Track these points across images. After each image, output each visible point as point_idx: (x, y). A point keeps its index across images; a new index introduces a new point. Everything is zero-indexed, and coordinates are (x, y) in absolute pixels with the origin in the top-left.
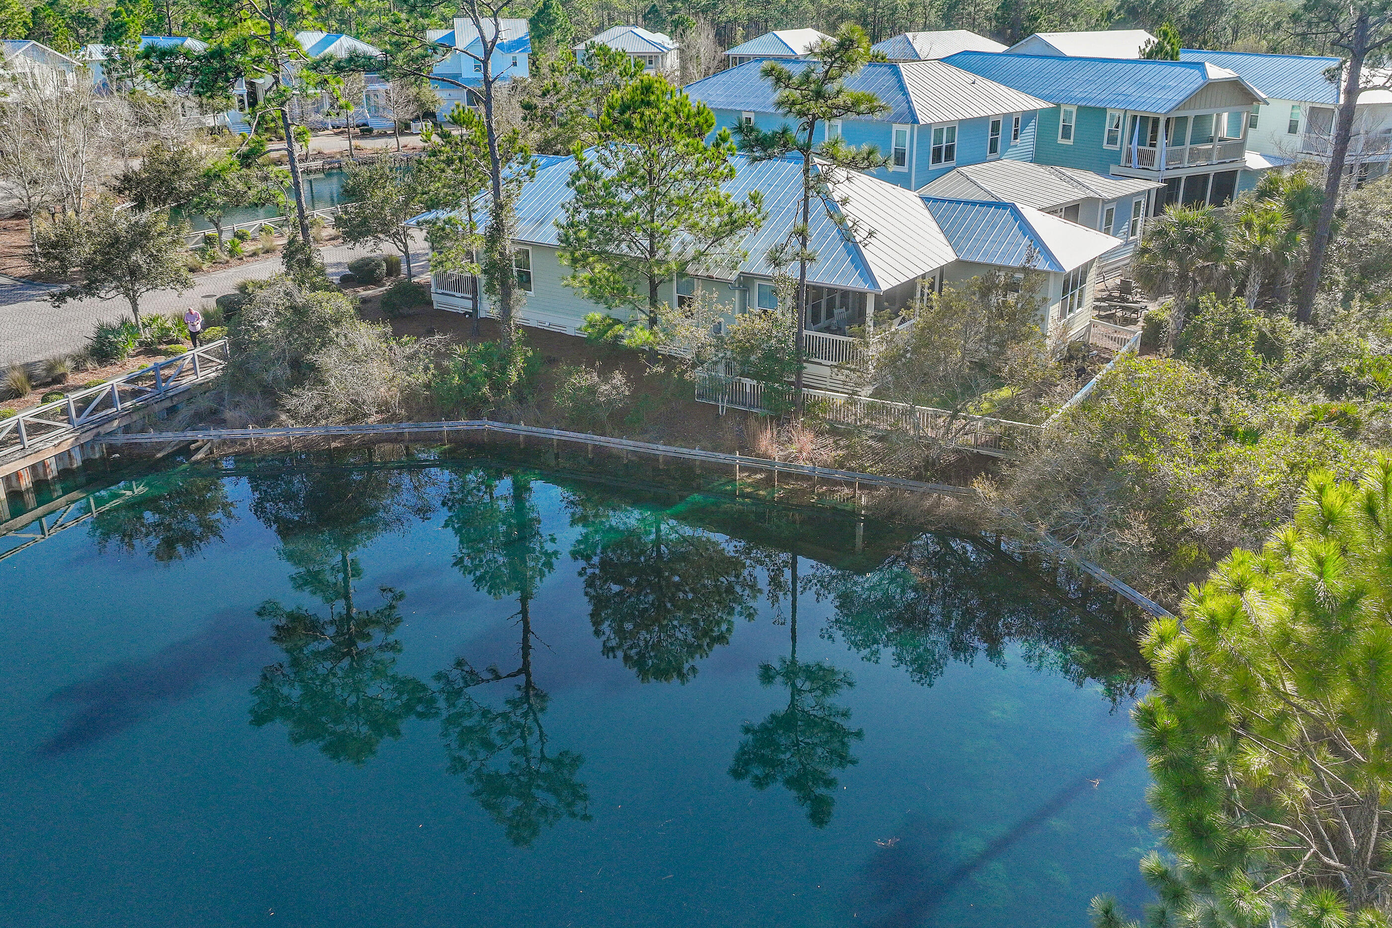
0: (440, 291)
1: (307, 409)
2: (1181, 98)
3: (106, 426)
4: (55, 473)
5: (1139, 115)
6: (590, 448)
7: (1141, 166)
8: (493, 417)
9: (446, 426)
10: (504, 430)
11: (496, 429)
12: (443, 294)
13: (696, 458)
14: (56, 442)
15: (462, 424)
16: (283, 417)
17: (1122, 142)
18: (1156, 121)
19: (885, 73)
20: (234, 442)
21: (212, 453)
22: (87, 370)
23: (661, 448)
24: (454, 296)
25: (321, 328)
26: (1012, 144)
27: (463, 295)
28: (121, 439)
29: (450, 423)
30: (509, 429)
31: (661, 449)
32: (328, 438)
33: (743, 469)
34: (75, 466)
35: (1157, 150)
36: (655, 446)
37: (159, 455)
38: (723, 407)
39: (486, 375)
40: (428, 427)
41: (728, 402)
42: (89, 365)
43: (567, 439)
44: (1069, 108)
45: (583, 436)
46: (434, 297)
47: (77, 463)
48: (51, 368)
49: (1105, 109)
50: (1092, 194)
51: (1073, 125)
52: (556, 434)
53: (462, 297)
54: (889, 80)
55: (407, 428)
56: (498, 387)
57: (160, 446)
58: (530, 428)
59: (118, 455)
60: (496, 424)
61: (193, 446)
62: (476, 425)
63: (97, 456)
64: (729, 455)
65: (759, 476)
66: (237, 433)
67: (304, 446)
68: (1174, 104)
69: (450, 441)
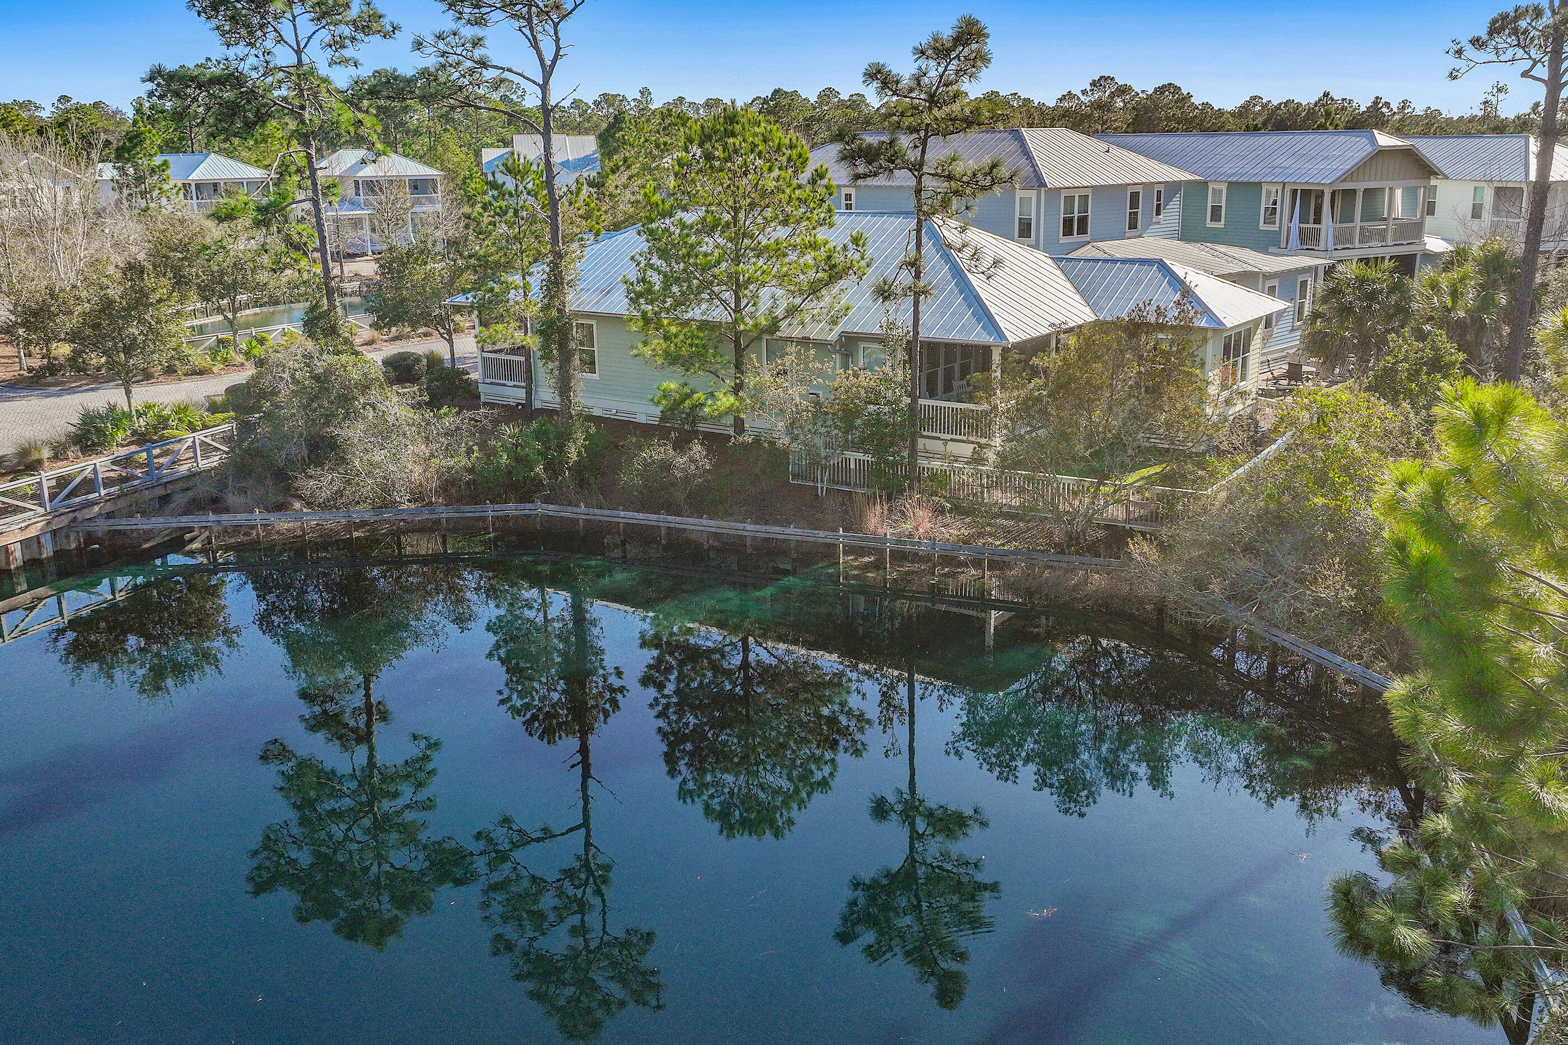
0: (488, 381)
1: (325, 494)
2: (1348, 167)
3: (84, 511)
4: (20, 563)
5: (1299, 188)
6: (663, 532)
7: (1305, 247)
8: (547, 500)
9: (491, 511)
10: (564, 514)
11: (551, 513)
12: (491, 383)
13: (792, 537)
14: (23, 525)
15: (511, 509)
16: (297, 505)
17: (1281, 220)
18: (1320, 195)
19: (1005, 139)
20: (237, 529)
21: (210, 542)
22: (67, 459)
23: (749, 527)
24: (505, 385)
25: (346, 399)
26: (1154, 220)
27: (515, 383)
28: (102, 527)
29: (496, 507)
30: (566, 512)
31: (750, 529)
32: (351, 526)
33: (849, 550)
34: (44, 556)
35: (1323, 226)
36: (741, 526)
37: (146, 546)
38: (822, 488)
39: (539, 453)
40: (470, 511)
41: (829, 481)
42: (70, 454)
43: (635, 522)
44: (1217, 186)
45: (654, 517)
46: (482, 388)
47: (47, 552)
48: (24, 453)
49: (1259, 184)
50: (1250, 268)
51: (1223, 204)
52: (624, 516)
53: (514, 386)
54: (1009, 146)
55: (444, 513)
56: (553, 468)
57: (148, 535)
58: (591, 510)
59: (97, 546)
60: (551, 507)
61: (188, 536)
62: (526, 509)
63: (73, 546)
64: (831, 533)
65: (866, 559)
66: (241, 518)
67: (321, 536)
68: (1339, 174)
69: (495, 530)
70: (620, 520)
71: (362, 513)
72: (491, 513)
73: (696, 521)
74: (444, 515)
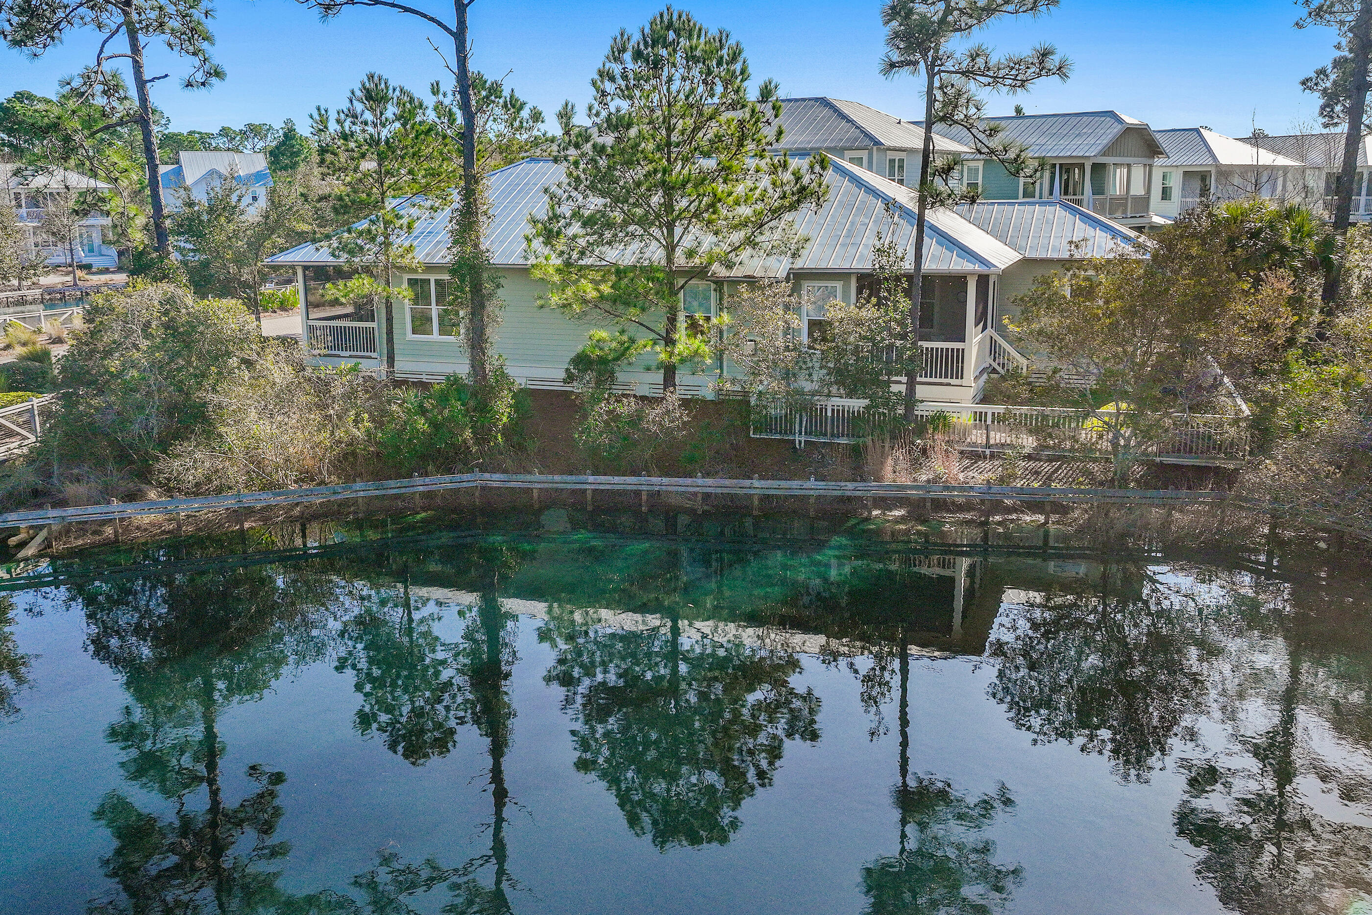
1: (193, 477)
2: (1105, 142)
5: (1058, 162)
6: (644, 497)
9: (420, 484)
10: (512, 485)
11: (495, 484)
13: (812, 492)
15: (442, 482)
16: (153, 493)
17: (1041, 193)
20: (85, 526)
23: (756, 483)
24: (339, 356)
25: (219, 356)
29: (427, 479)
30: (517, 481)
32: (240, 514)
35: (1085, 197)
36: (747, 483)
39: (464, 415)
40: (393, 487)
43: (608, 487)
44: (972, 164)
45: (633, 480)
51: (980, 181)
52: (593, 481)
53: (351, 356)
56: (475, 435)
58: (549, 477)
60: (496, 476)
62: (464, 481)
64: (860, 484)
65: (897, 513)
66: (94, 512)
67: (200, 529)
68: (1100, 148)
69: (424, 509)
70: (587, 487)
72: (421, 489)
73: (689, 481)
74: (362, 494)
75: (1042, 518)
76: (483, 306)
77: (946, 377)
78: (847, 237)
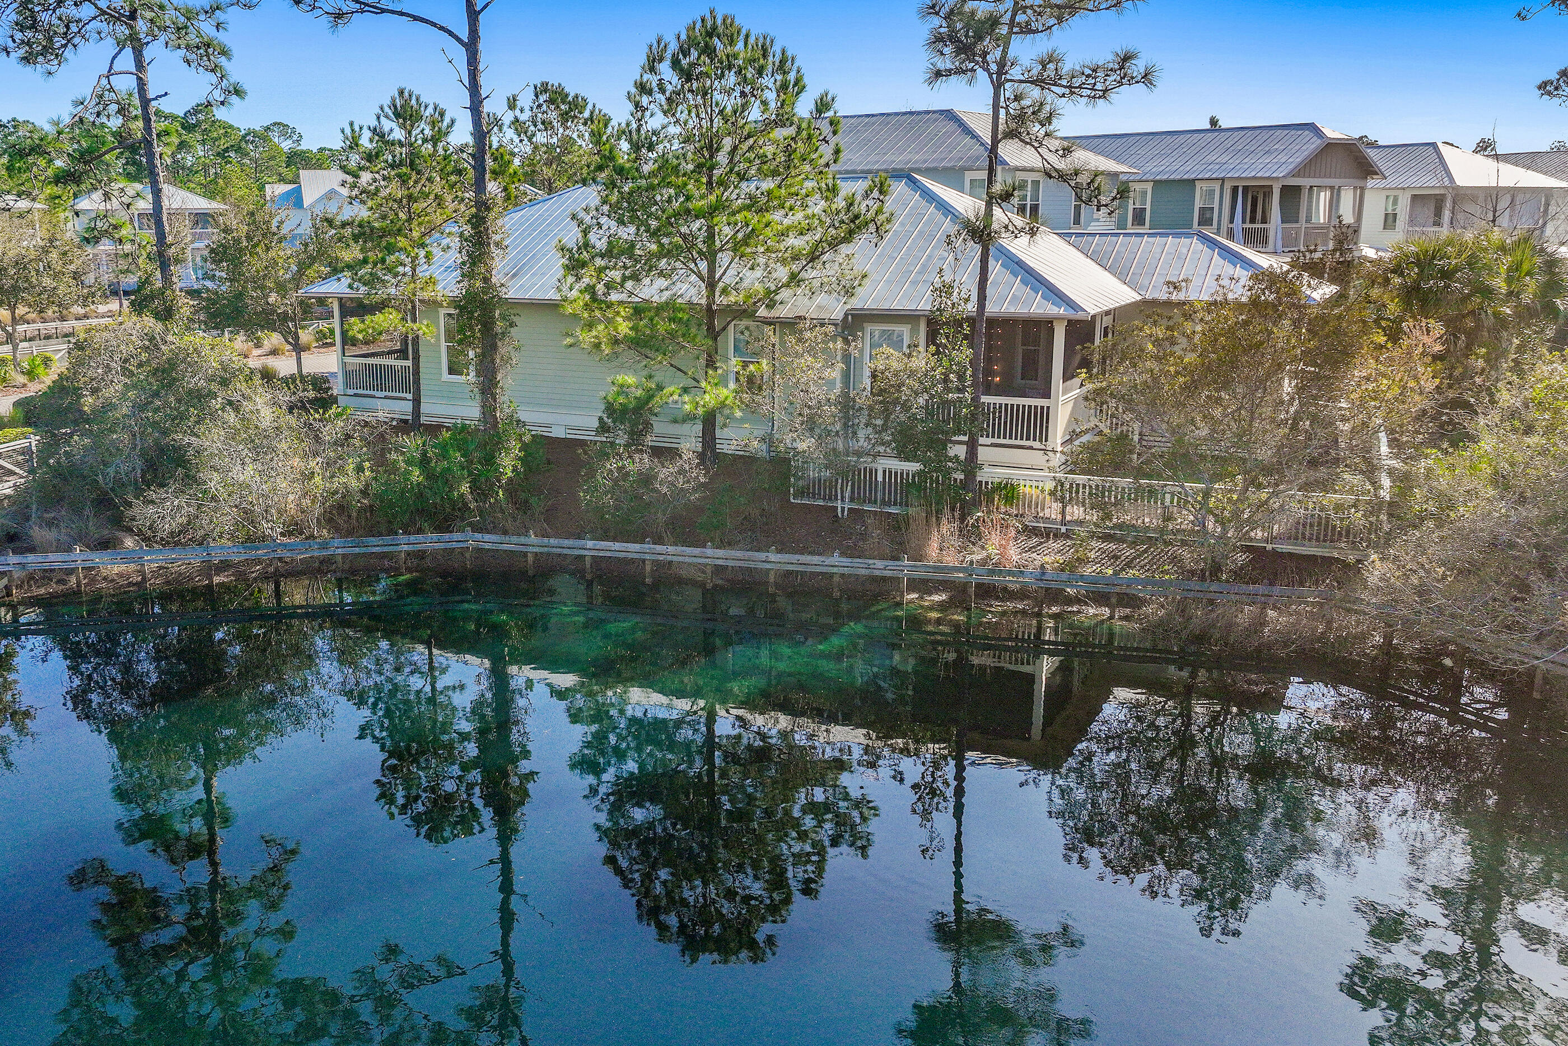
0: (351, 392)
1: (167, 527)
2: (1299, 160)
5: (1241, 184)
6: (648, 568)
8: (477, 528)
9: (405, 544)
10: (505, 547)
11: (487, 546)
12: (356, 395)
13: (835, 570)
15: (430, 541)
16: (129, 542)
17: (1219, 221)
20: (47, 575)
21: (9, 594)
23: (773, 557)
24: (374, 397)
27: (387, 393)
29: (413, 538)
30: (510, 544)
31: (770, 560)
32: (209, 568)
35: (1272, 226)
36: (763, 556)
38: (843, 509)
39: (462, 468)
40: (376, 545)
43: (608, 554)
44: (1140, 186)
45: (636, 547)
46: (342, 402)
49: (1193, 181)
51: (1149, 206)
52: (592, 547)
53: (386, 397)
55: (339, 548)
56: (482, 487)
58: (546, 540)
60: (487, 537)
62: (451, 540)
64: (891, 563)
65: (937, 597)
66: (55, 559)
67: (168, 583)
68: (1291, 167)
69: (409, 570)
70: (586, 553)
71: (223, 549)
72: (406, 548)
73: (697, 551)
74: (340, 551)
75: (1106, 611)
76: (494, 347)
77: (1028, 439)
78: (919, 273)
